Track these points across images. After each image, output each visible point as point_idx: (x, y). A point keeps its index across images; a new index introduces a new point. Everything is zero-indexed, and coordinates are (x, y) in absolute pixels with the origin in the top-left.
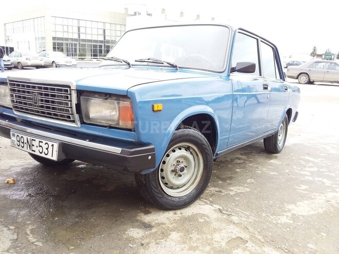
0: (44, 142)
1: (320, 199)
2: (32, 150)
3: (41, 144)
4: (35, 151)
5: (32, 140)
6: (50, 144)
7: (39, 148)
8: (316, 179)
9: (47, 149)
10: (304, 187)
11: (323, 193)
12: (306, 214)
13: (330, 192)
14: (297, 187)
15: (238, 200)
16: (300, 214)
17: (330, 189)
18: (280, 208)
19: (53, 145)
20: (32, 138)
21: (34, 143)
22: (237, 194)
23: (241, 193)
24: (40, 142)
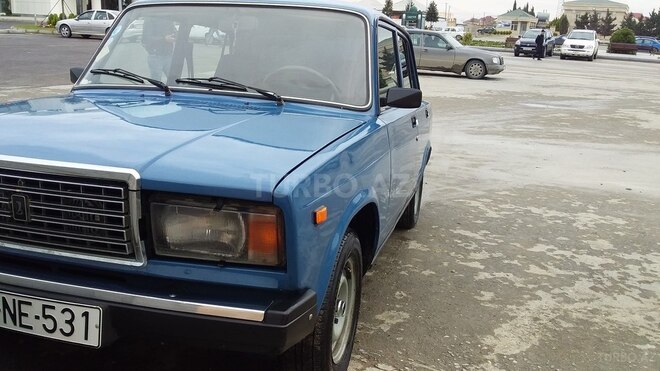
0: (60, 307)
1: (524, 317)
2: (21, 325)
3: (48, 312)
4: (31, 328)
5: (20, 302)
6: (78, 311)
7: (43, 321)
8: (497, 275)
9: (70, 322)
10: (488, 295)
11: (522, 304)
12: (518, 351)
13: (530, 299)
14: (478, 298)
15: (403, 342)
16: (509, 353)
17: (527, 294)
18: (474, 346)
19: (86, 314)
20: (17, 299)
21: (25, 309)
22: (395, 328)
23: (399, 325)
24: (44, 307)
